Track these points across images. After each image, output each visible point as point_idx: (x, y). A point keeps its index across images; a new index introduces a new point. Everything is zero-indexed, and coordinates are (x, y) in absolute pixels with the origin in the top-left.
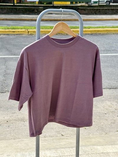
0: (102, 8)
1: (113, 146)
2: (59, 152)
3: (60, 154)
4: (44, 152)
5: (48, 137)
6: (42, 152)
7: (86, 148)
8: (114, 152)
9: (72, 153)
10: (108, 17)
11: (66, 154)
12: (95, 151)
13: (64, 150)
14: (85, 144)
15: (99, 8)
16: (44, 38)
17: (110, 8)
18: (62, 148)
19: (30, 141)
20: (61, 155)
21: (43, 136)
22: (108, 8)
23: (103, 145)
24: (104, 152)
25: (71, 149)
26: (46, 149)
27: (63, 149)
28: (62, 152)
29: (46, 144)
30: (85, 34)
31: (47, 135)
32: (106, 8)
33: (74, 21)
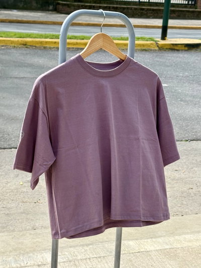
0: (98, 5)
1: (154, 240)
2: (67, 253)
3: (69, 257)
4: (41, 256)
5: (40, 228)
6: (37, 256)
7: (110, 244)
8: (157, 250)
9: (89, 255)
10: (109, 21)
11: (79, 257)
12: (127, 249)
13: (75, 250)
14: (107, 238)
15: (94, 5)
16: (74, 60)
17: (111, 6)
18: (71, 247)
19: (11, 237)
20: (71, 259)
21: (30, 228)
22: (109, 5)
23: (137, 239)
24: (142, 250)
25: (86, 248)
26: (43, 250)
27: (72, 249)
28: (72, 253)
29: (40, 240)
30: (76, 48)
31: (37, 225)
32: (106, 5)
33: (51, 24)
